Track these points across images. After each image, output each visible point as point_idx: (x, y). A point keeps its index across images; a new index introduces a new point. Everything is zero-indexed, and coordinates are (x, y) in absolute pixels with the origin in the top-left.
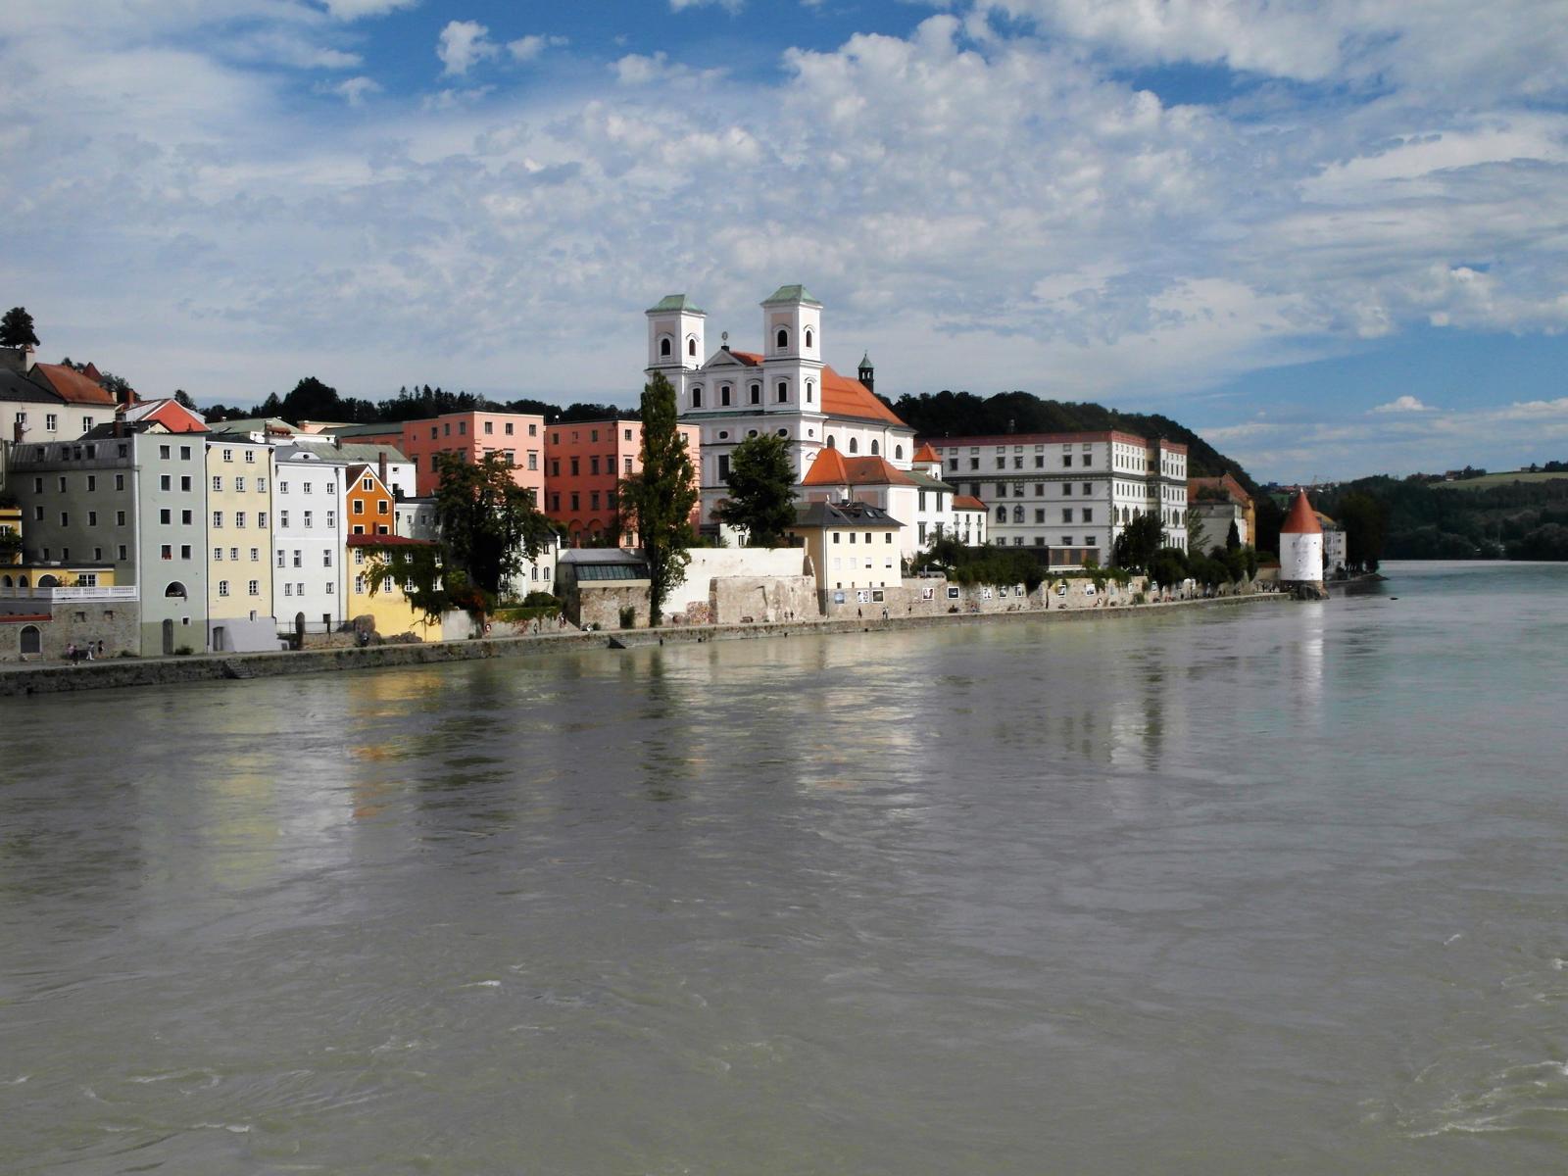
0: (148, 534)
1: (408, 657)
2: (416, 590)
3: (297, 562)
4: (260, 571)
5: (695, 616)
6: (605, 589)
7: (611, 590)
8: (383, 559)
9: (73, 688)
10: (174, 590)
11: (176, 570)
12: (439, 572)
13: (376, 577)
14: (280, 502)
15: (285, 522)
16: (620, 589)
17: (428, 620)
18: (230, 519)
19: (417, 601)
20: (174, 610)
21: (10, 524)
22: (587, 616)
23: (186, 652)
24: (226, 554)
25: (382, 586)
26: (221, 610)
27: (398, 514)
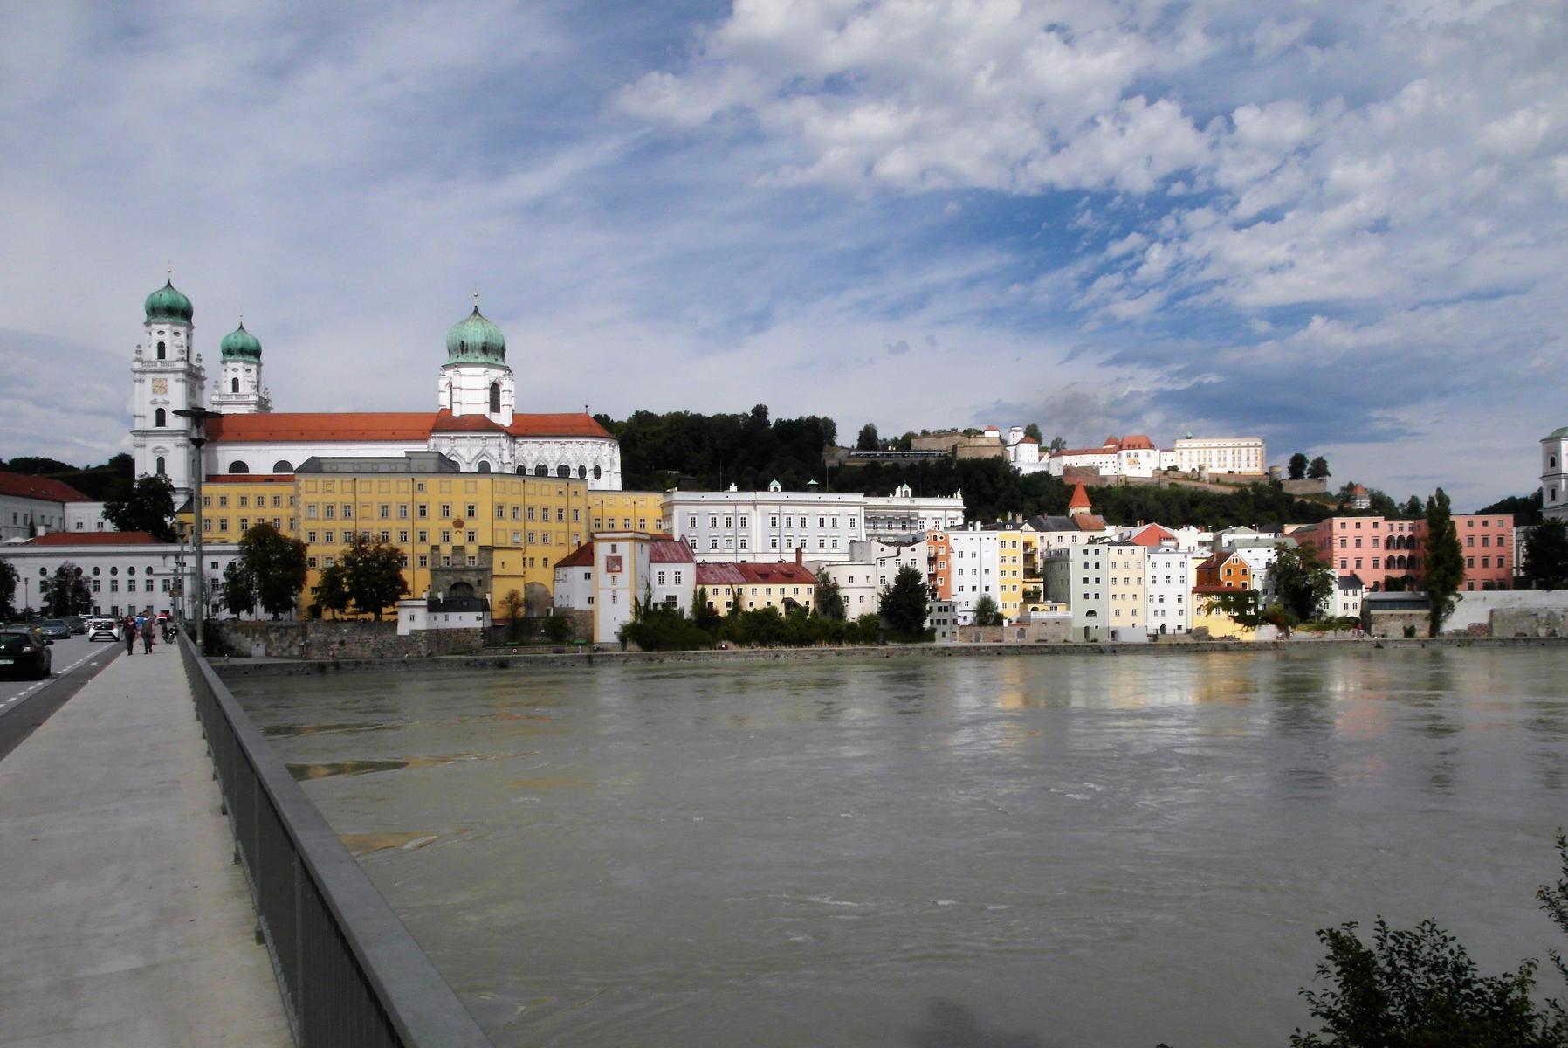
0: (1076, 588)
1: (1218, 648)
2: (1237, 614)
3: (1161, 600)
4: (1138, 605)
5: (1474, 632)
6: (1391, 615)
7: (1396, 615)
8: (1215, 599)
9: (1019, 653)
10: (1091, 613)
11: (1091, 604)
12: (1251, 605)
13: (1210, 608)
14: (1150, 572)
15: (1154, 582)
16: (1404, 615)
17: (1245, 629)
18: (1120, 581)
19: (1237, 620)
20: (1091, 622)
21: (1037, 585)
22: (1377, 629)
23: (1095, 641)
24: (1119, 597)
25: (1214, 612)
26: (1114, 623)
27: (1254, 575)
